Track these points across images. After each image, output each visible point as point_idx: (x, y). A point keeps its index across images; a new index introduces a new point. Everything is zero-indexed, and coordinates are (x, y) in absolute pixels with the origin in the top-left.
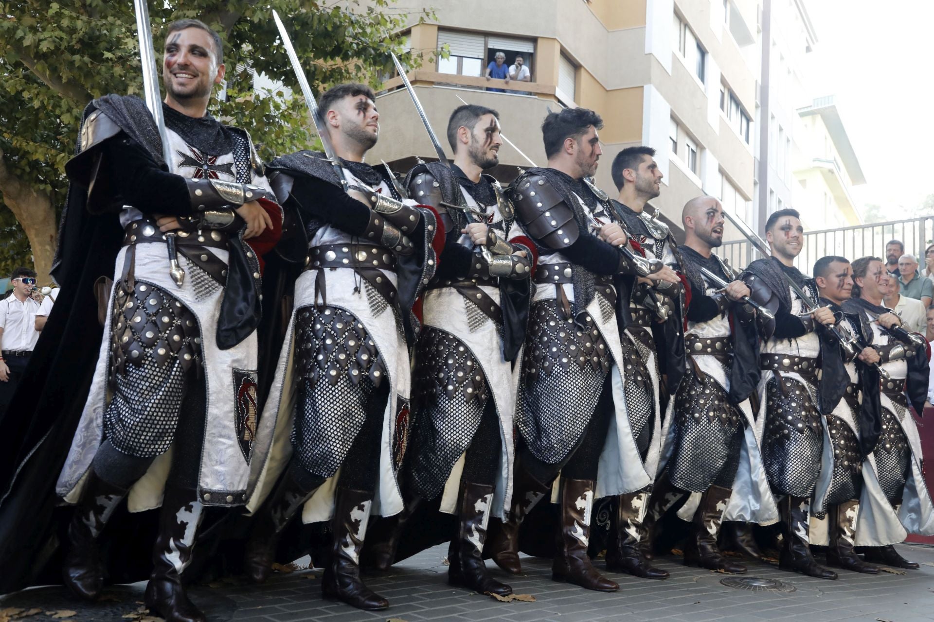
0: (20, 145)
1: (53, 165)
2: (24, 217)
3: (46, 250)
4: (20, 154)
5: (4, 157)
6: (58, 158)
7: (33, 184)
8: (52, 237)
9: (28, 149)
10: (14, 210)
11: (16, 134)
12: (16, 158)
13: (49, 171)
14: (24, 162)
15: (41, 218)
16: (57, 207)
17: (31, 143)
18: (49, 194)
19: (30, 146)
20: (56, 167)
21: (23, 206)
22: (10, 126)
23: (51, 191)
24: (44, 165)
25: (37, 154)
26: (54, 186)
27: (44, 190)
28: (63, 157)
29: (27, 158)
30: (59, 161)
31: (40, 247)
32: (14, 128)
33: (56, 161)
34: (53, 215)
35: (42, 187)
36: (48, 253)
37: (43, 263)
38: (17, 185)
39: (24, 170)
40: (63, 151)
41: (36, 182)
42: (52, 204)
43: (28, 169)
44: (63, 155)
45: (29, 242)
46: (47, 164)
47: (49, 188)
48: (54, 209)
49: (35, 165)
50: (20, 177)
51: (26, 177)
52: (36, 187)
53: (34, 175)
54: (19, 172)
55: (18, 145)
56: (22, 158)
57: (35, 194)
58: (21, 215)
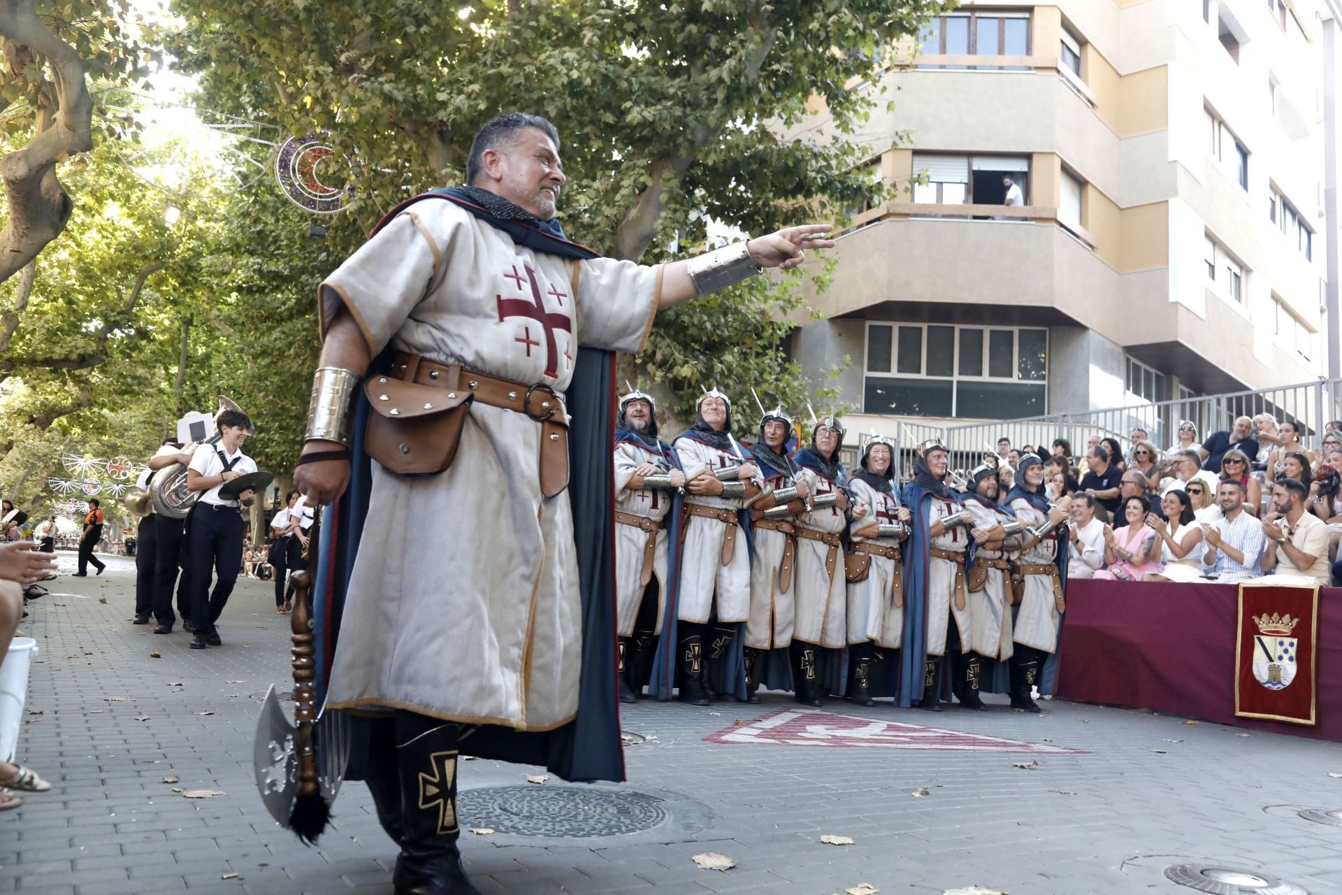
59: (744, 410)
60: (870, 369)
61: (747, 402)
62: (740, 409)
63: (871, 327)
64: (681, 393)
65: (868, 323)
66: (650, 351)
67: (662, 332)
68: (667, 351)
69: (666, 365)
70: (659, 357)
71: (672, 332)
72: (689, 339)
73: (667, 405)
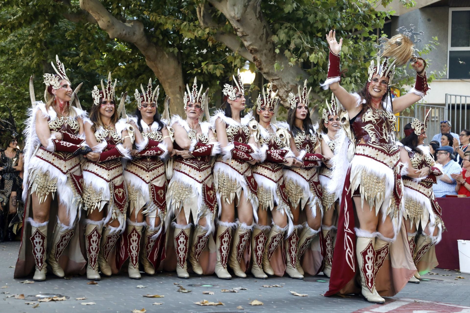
0: (156, 19)
1: (178, 31)
2: (161, 74)
3: (177, 98)
4: (155, 26)
5: (145, 30)
6: (182, 26)
7: (165, 48)
8: (180, 87)
9: (161, 21)
10: (153, 69)
11: (152, 11)
12: (153, 29)
13: (176, 37)
14: (158, 32)
15: (172, 74)
16: (183, 64)
17: (163, 17)
18: (176, 55)
19: (162, 19)
20: (180, 33)
21: (160, 65)
22: (147, 6)
23: (178, 52)
24: (172, 32)
25: (167, 25)
26: (179, 49)
27: (173, 52)
28: (186, 25)
29: (160, 29)
30: (183, 28)
31: (173, 96)
32: (150, 7)
33: (180, 29)
34: (180, 71)
35: (171, 50)
36: (178, 100)
37: (175, 108)
38: (154, 50)
39: (158, 38)
40: (184, 20)
41: (167, 47)
42: (179, 63)
43: (161, 37)
44: (185, 23)
45: (165, 93)
46: (174, 32)
47: (176, 50)
48: (180, 66)
49: (166, 33)
50: (156, 44)
51: (160, 43)
52: (167, 50)
53: (165, 42)
54: (155, 40)
55: (154, 19)
56: (156, 29)
57: (167, 56)
58: (158, 72)
59: (356, 81)
60: (452, 45)
61: (359, 75)
62: (353, 79)
63: (453, 12)
64: (309, 70)
65: (451, 10)
66: (285, 41)
67: (293, 26)
68: (298, 41)
69: (297, 51)
70: (292, 46)
71: (301, 26)
72: (315, 30)
73: (298, 80)
